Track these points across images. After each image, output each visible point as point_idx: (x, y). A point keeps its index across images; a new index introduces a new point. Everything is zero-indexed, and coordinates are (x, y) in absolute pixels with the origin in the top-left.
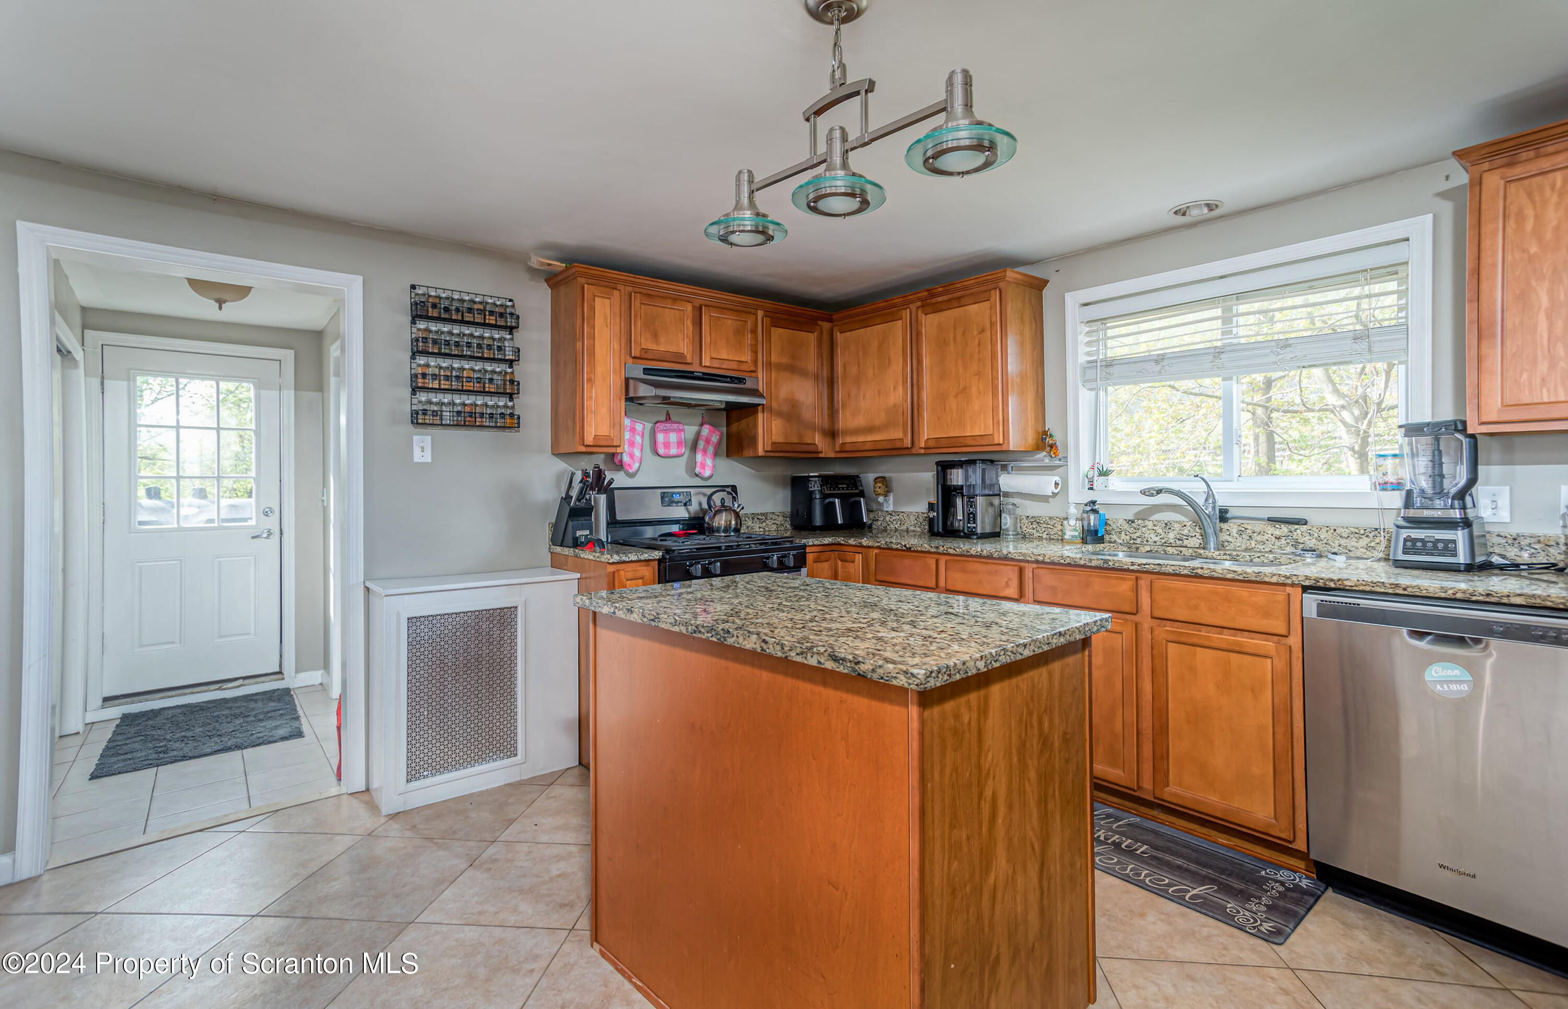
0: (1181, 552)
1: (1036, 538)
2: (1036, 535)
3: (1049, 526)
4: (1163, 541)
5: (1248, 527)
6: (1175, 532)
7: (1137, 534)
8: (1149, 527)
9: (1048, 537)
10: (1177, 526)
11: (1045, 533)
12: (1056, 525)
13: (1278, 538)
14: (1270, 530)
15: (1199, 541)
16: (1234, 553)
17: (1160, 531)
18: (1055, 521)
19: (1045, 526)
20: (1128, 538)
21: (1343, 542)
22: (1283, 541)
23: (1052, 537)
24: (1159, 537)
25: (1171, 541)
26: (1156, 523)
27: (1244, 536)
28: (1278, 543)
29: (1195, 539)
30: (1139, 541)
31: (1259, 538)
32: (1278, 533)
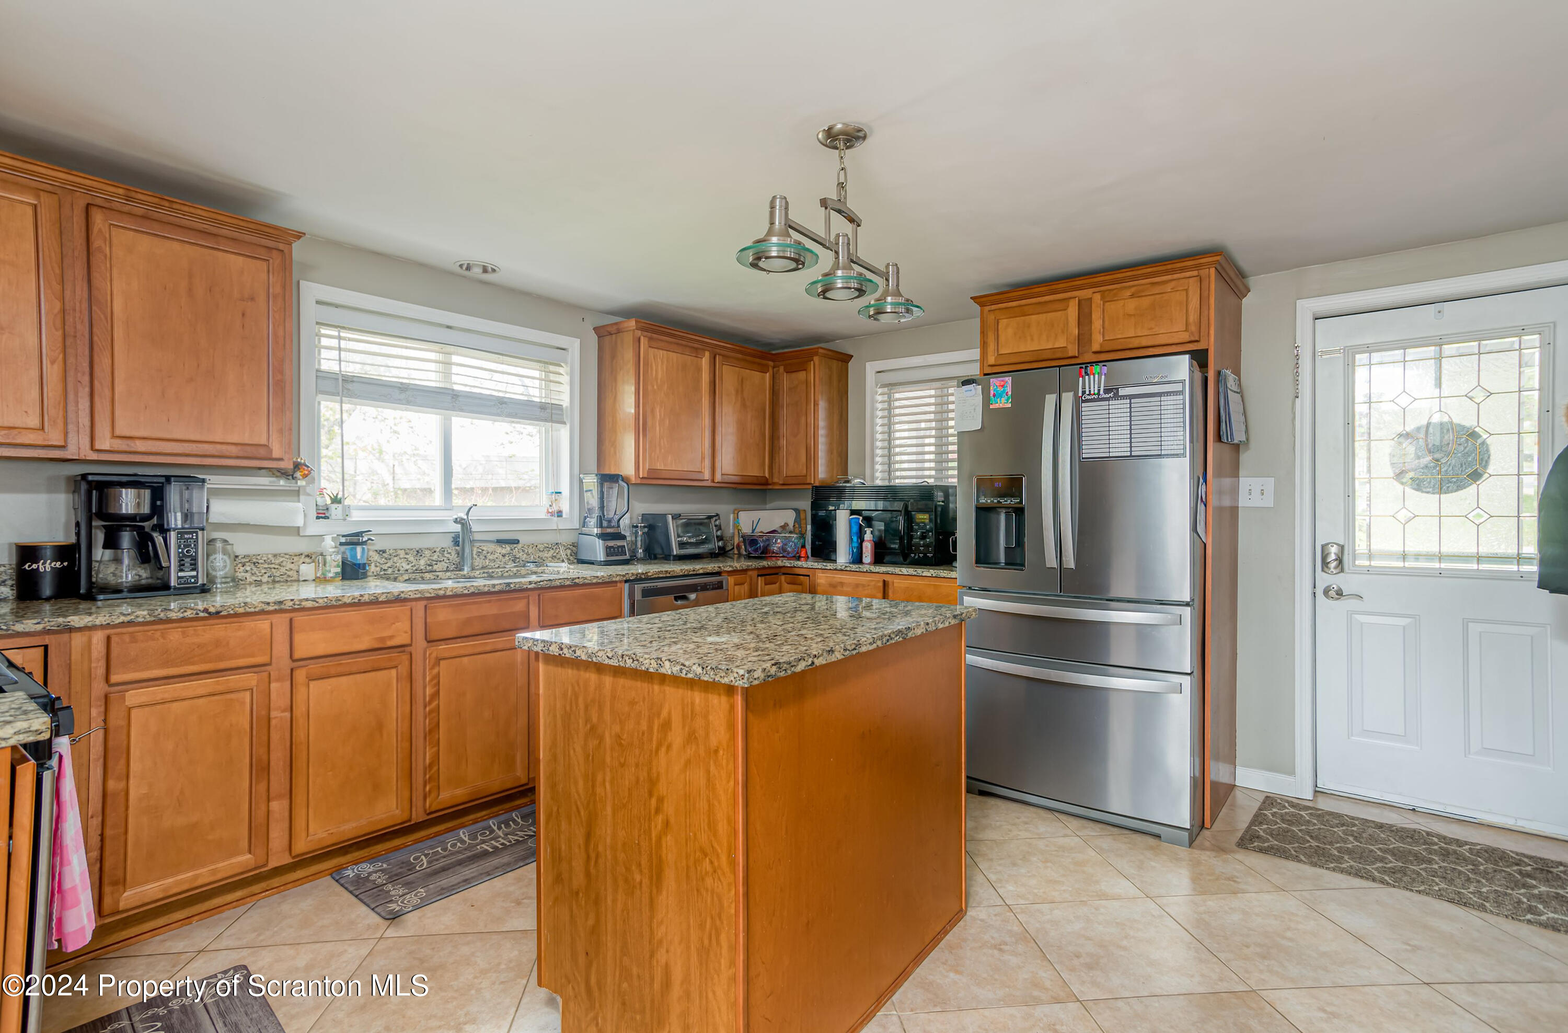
0: (438, 576)
1: (250, 584)
2: (250, 579)
3: (273, 566)
4: (414, 569)
5: (484, 548)
6: (426, 559)
7: (388, 565)
8: (401, 556)
9: (270, 580)
10: (427, 553)
11: (266, 576)
12: (284, 564)
13: (504, 556)
14: (500, 550)
15: (446, 565)
16: (491, 571)
17: (411, 558)
18: (282, 559)
19: (266, 566)
20: (378, 569)
21: (541, 554)
22: (507, 558)
23: (277, 579)
24: (410, 565)
25: (422, 568)
26: (408, 551)
27: (481, 557)
28: (504, 560)
29: (443, 563)
30: (390, 571)
31: (491, 557)
32: (504, 551)
